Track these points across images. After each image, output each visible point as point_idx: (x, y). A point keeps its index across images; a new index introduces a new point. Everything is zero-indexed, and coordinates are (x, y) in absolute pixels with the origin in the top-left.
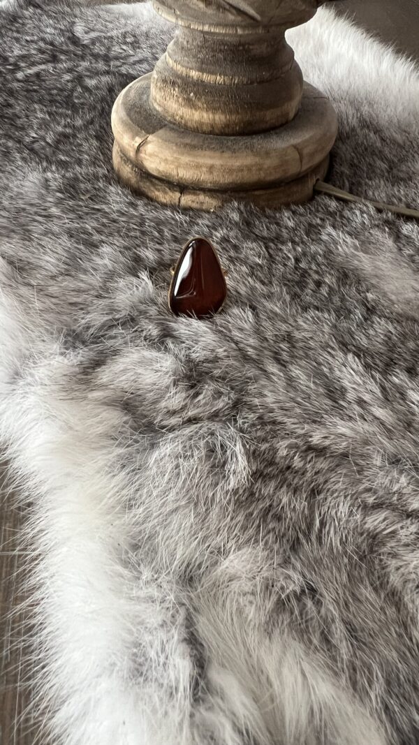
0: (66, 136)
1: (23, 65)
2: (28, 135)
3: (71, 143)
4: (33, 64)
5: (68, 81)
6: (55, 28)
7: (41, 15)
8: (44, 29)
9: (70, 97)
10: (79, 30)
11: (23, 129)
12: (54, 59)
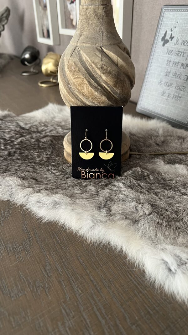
0: (49, 158)
1: (13, 140)
2: (36, 160)
3: (52, 160)
4: (17, 139)
5: (34, 141)
6: (13, 126)
7: (5, 122)
8: (9, 127)
9: (39, 146)
10: (22, 124)
11: (32, 159)
12: (22, 136)
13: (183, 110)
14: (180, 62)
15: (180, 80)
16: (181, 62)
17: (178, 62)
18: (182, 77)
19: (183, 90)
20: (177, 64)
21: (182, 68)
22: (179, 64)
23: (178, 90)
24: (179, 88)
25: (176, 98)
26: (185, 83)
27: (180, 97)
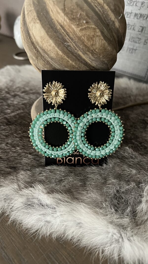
13: (140, 63)
14: (132, 12)
15: (133, 32)
16: (134, 12)
17: (130, 12)
18: (137, 29)
19: (138, 42)
20: (130, 15)
21: (135, 18)
22: (132, 14)
23: (133, 43)
24: (134, 40)
25: (131, 51)
26: (140, 34)
27: (136, 50)
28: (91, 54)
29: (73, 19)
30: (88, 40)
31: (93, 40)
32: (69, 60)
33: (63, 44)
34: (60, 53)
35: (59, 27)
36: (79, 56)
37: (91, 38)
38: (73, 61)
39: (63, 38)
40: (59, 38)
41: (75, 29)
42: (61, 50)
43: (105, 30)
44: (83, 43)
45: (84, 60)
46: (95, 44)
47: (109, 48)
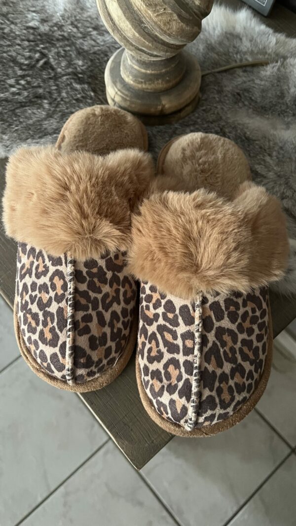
28: (168, 36)
29: (150, 5)
30: (165, 25)
31: (170, 25)
32: (146, 42)
33: (140, 25)
34: (137, 35)
35: (136, 9)
36: (156, 36)
37: (168, 23)
38: (149, 42)
39: (140, 19)
40: (135, 19)
41: (152, 15)
42: (138, 33)
43: (183, 12)
44: (160, 27)
45: (162, 40)
46: (172, 28)
47: (188, 28)
